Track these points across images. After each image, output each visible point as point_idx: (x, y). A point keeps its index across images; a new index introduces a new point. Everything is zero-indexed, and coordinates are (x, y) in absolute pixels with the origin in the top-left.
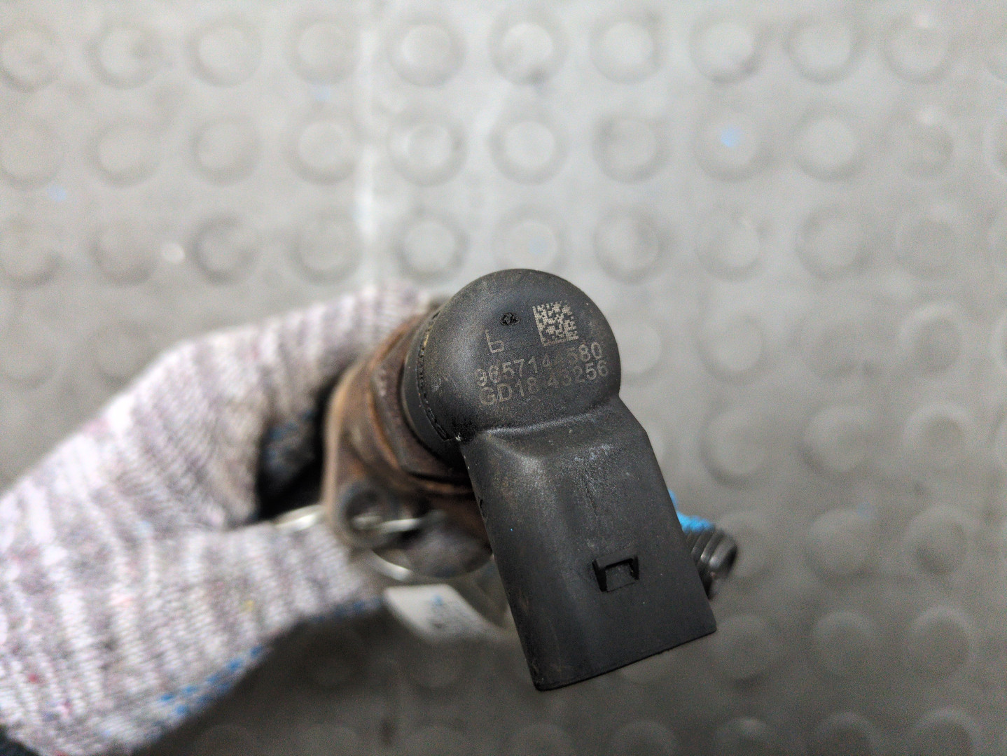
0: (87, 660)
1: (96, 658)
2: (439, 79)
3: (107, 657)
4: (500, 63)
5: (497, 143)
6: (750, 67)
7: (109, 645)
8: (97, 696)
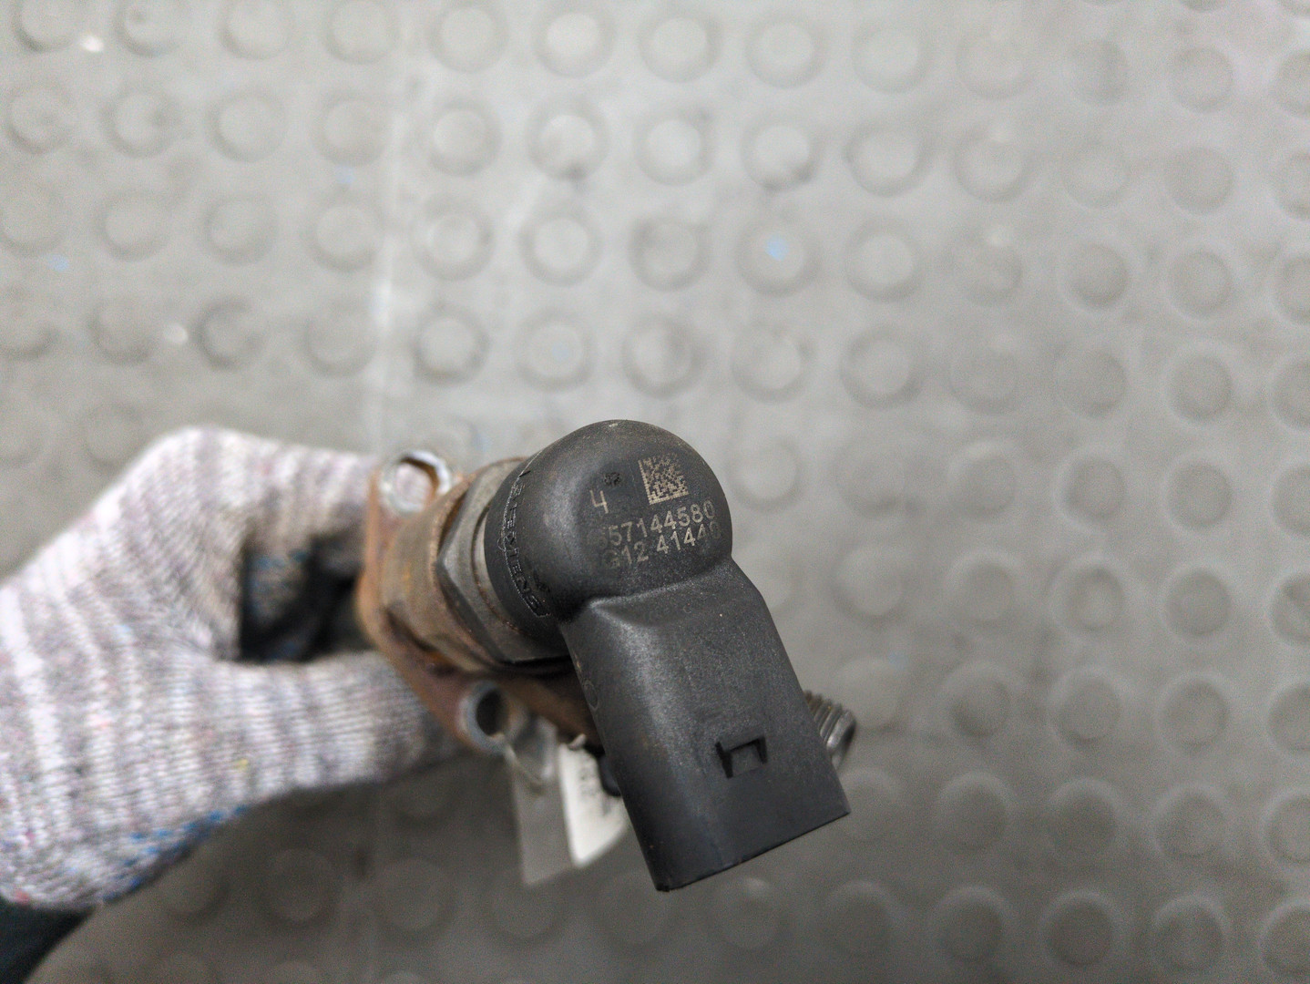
0: (54, 785)
1: (64, 783)
2: (472, 168)
3: (77, 783)
4: (537, 156)
5: (526, 241)
6: (804, 174)
7: (81, 770)
8: (63, 825)
